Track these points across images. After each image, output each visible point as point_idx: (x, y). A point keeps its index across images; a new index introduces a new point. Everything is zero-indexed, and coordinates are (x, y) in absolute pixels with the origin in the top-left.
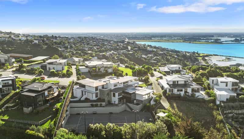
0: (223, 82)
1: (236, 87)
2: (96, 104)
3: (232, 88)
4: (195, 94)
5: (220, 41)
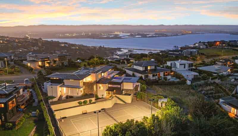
1: (192, 68)
2: (85, 101)
3: (189, 69)
4: (167, 78)
5: (119, 36)
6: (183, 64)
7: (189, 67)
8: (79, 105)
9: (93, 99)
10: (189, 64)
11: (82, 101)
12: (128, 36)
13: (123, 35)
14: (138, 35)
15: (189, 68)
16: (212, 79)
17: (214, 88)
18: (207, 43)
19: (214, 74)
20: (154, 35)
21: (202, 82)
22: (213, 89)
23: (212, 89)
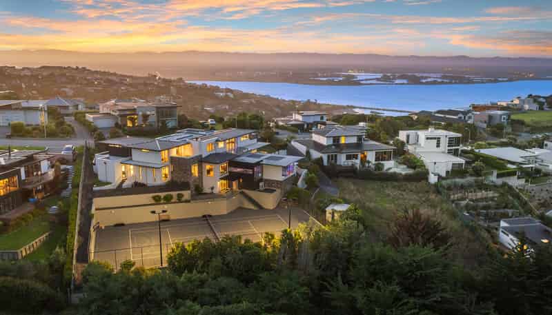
0: (431, 138)
1: (456, 147)
2: (168, 195)
3: (449, 150)
4: (383, 165)
5: (355, 79)
6: (435, 138)
7: (449, 146)
8: (153, 202)
9: (187, 194)
10: (450, 138)
11: (162, 195)
12: (378, 79)
13: (365, 78)
14: (402, 77)
15: (450, 148)
16: (499, 176)
17: (496, 195)
18: (544, 97)
19: (509, 166)
20: (439, 80)
21: (470, 179)
22: (494, 197)
23: (492, 199)
